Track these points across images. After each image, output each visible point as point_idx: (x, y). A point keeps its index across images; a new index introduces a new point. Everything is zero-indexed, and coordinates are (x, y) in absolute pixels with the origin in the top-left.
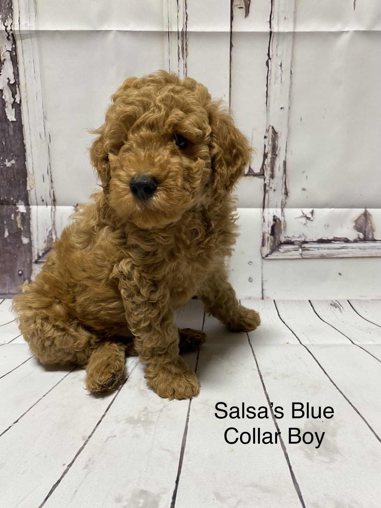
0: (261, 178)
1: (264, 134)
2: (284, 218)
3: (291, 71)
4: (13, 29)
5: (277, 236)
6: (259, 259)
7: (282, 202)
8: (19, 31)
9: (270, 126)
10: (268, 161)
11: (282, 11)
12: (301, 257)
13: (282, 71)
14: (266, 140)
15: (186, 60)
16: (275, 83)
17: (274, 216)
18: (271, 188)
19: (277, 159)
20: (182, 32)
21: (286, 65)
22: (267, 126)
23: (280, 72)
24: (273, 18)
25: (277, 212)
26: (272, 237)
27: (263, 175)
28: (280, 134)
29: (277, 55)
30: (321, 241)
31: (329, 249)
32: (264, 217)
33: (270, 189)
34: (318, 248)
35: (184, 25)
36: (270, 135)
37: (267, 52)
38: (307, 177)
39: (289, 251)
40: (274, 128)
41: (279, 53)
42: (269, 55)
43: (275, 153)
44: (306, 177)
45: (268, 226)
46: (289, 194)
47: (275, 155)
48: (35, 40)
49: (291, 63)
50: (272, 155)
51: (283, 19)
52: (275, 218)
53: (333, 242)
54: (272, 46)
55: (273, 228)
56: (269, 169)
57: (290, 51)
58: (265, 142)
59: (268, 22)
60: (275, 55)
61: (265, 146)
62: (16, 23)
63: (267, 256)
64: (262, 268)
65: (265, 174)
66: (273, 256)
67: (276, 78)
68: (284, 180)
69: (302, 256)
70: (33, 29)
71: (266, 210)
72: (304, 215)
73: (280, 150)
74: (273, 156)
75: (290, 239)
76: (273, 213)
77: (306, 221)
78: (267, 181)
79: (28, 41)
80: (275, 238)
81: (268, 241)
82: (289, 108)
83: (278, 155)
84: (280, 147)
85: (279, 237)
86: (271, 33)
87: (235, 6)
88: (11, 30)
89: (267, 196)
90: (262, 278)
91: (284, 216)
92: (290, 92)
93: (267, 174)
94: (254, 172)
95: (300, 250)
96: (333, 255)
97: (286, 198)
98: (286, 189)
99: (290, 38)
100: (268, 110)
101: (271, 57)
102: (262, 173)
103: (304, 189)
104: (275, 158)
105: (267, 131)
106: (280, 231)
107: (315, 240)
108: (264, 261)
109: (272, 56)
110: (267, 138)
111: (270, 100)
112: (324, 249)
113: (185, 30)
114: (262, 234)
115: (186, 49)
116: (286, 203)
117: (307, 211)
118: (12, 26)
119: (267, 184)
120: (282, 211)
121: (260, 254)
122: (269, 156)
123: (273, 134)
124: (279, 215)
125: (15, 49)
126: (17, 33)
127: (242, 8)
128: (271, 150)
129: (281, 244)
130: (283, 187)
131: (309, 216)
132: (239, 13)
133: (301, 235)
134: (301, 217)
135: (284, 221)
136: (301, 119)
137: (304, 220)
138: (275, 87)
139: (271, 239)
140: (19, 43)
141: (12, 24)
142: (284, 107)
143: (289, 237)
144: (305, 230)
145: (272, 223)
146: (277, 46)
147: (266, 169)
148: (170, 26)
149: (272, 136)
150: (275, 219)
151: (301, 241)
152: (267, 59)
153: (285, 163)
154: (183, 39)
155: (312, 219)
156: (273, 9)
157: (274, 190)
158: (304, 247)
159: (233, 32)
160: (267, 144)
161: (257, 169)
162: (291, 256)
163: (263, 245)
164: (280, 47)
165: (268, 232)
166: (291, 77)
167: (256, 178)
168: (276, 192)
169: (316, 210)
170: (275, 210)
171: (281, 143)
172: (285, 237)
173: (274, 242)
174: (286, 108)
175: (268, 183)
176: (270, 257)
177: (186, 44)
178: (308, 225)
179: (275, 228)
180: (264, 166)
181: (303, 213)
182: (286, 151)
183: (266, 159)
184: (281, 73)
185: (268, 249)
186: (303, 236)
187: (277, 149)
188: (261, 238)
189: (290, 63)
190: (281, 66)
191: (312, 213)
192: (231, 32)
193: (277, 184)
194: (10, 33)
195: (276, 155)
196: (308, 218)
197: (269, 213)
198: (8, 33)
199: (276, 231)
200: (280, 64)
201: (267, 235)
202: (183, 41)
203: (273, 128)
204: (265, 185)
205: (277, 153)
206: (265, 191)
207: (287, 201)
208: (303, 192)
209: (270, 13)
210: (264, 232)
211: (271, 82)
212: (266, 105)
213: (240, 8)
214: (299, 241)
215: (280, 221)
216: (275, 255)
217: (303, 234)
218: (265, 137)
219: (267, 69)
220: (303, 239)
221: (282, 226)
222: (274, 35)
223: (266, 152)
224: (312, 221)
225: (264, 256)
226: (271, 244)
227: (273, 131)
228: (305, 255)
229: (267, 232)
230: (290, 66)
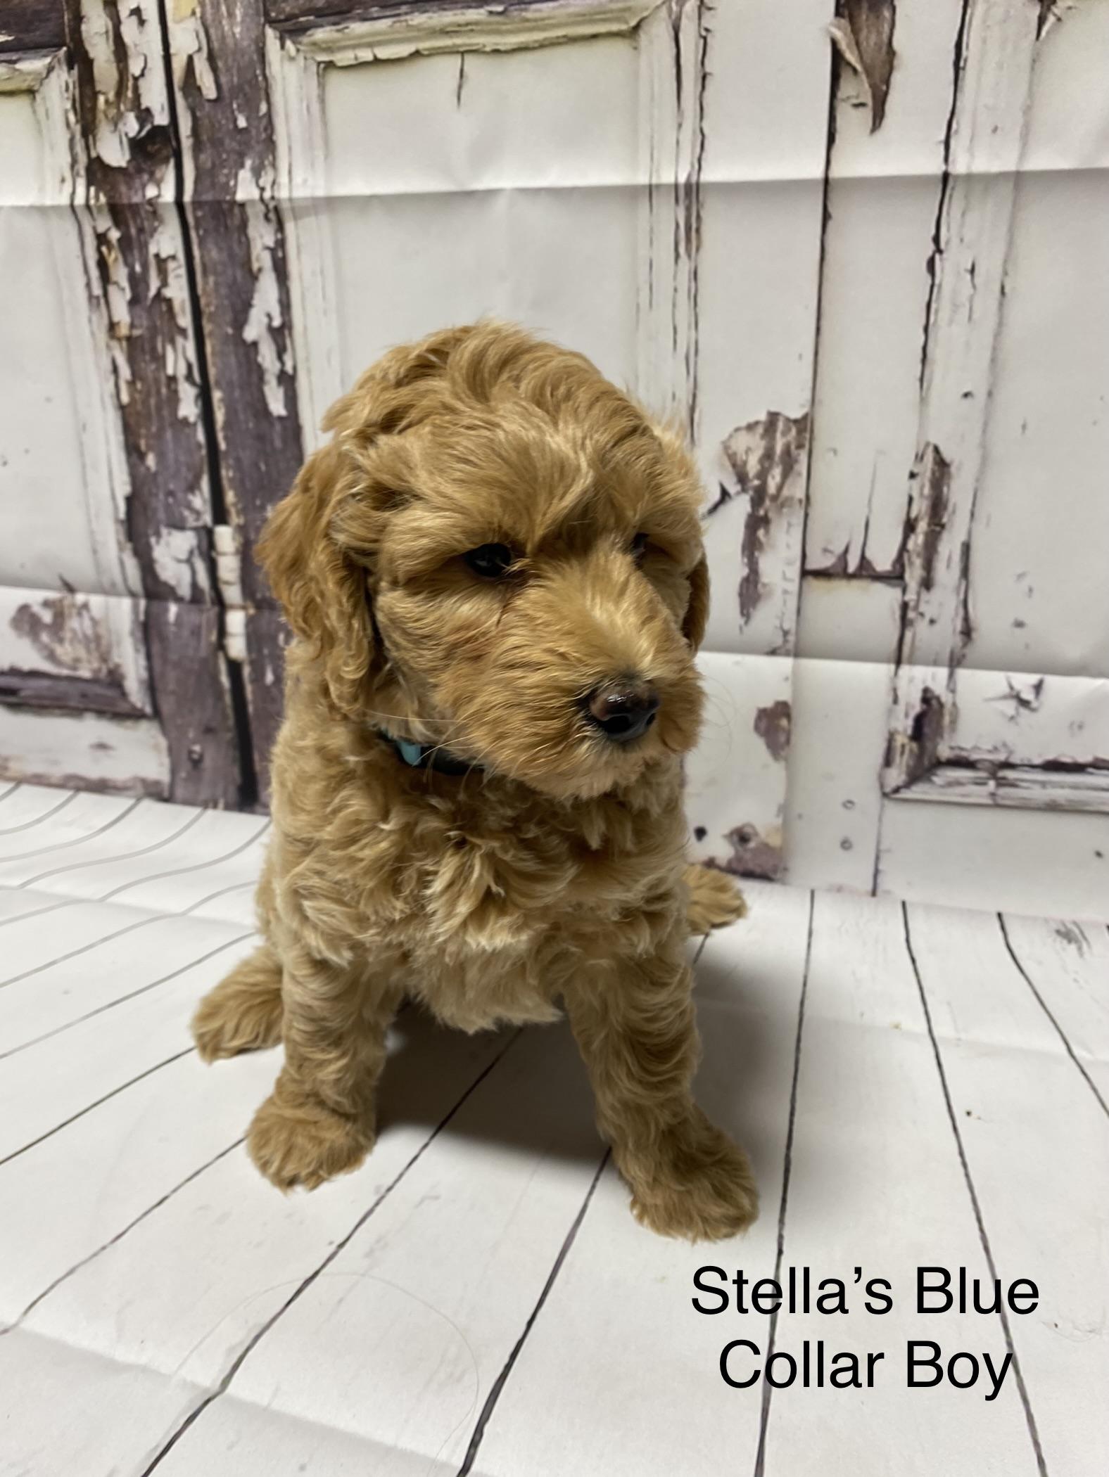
0: (894, 586)
1: (909, 465)
2: (954, 698)
3: (1003, 288)
4: (276, 195)
5: (929, 745)
6: (875, 795)
7: (952, 653)
8: (290, 199)
9: (927, 444)
10: (916, 541)
11: (986, 106)
12: (989, 801)
13: (974, 287)
14: (915, 483)
15: (696, 260)
16: (951, 322)
17: (926, 691)
18: (922, 615)
19: (945, 536)
20: (688, 186)
21: (990, 269)
22: (918, 444)
23: (967, 290)
24: (957, 132)
25: (936, 678)
26: (914, 745)
27: (901, 577)
28: (959, 469)
29: (962, 240)
30: (1054, 766)
31: (1075, 787)
32: (895, 690)
33: (919, 617)
34: (1044, 784)
35: (692, 166)
36: (925, 472)
37: (933, 231)
38: (1031, 590)
39: (958, 783)
40: (942, 449)
41: (969, 235)
42: (936, 239)
43: (941, 518)
44: (1027, 590)
45: (907, 715)
46: (974, 635)
47: (937, 525)
48: (324, 219)
49: (1005, 262)
50: (929, 525)
51: (989, 131)
52: (929, 695)
53: (1091, 770)
54: (948, 214)
55: (919, 721)
56: (918, 562)
57: (1004, 229)
58: (911, 488)
59: (940, 142)
60: (955, 241)
61: (911, 499)
62: (283, 179)
63: (897, 790)
64: (880, 820)
65: (907, 576)
66: (916, 792)
67: (955, 307)
68: (962, 596)
69: (994, 800)
70: (320, 193)
71: (905, 670)
72: (1014, 693)
73: (954, 512)
74: (933, 527)
75: (964, 754)
76: (924, 682)
77: (1017, 709)
78: (911, 596)
79: (309, 222)
80: (922, 749)
81: (902, 753)
82: (990, 394)
83: (948, 527)
84: (955, 505)
85: (935, 747)
86: (946, 177)
87: (843, 100)
88: (273, 198)
89: (908, 635)
90: (878, 843)
91: (953, 691)
92: (994, 349)
93: (913, 575)
94: (874, 570)
95: (992, 784)
96: (1086, 803)
97: (965, 645)
98: (966, 619)
99: (1007, 189)
100: (923, 400)
101: (943, 246)
102: (897, 573)
103: (1019, 624)
104: (939, 533)
105: (920, 458)
106: (939, 732)
107: (1037, 761)
108: (886, 802)
109: (947, 243)
110: (918, 479)
111: (932, 372)
112: (1062, 787)
113: (694, 179)
114: (886, 735)
115: (698, 230)
116: (964, 656)
117: (1022, 682)
118: (276, 187)
119: (912, 604)
120: (951, 675)
121: (877, 785)
122: (922, 526)
123: (936, 468)
124: (939, 688)
125: (281, 243)
126: (285, 206)
127: (862, 105)
128: (929, 511)
129: (939, 764)
130: (957, 614)
131: (1028, 695)
132: (853, 121)
133: (999, 745)
134: (1005, 697)
135: (954, 705)
136: (1024, 427)
137: (1010, 707)
138: (948, 333)
139: (911, 751)
140: (290, 227)
141: (274, 183)
142: (975, 392)
143: (962, 749)
144: (1010, 734)
145: (917, 708)
146: (963, 214)
147: (911, 563)
148: (654, 170)
149: (933, 473)
150: (928, 697)
151: (997, 762)
152: (930, 253)
153: (966, 548)
154: (690, 202)
155: (1034, 704)
156: (958, 104)
157: (932, 622)
158: (1004, 778)
159: (830, 181)
160: (915, 495)
161: (883, 562)
162: (963, 796)
163: (888, 762)
164: (973, 217)
165: (905, 730)
166: (1001, 305)
167: (879, 587)
168: (937, 627)
169: (1052, 681)
170: (930, 670)
171: (959, 493)
172: (952, 748)
173: (920, 756)
174: (981, 395)
175: (912, 600)
176: (905, 794)
177: (698, 217)
178: (1021, 720)
179: (926, 721)
180: (906, 556)
181: (1011, 688)
182: (972, 515)
183: (913, 537)
184: (971, 291)
185: (899, 775)
186: (1003, 750)
187: (945, 508)
188: (883, 745)
189: (999, 263)
190: (972, 271)
191: (1038, 688)
192: (826, 181)
193: (941, 605)
194: (272, 205)
195: (943, 526)
196: (1024, 703)
197: (911, 680)
198: (267, 206)
199: (927, 730)
200: (969, 267)
201: (900, 740)
202: (688, 209)
203: (936, 450)
204: (905, 606)
205: (945, 520)
206: (905, 622)
207: (967, 651)
208: (1018, 631)
209: (948, 116)
210: (892, 730)
211: (939, 319)
212: (918, 384)
213: (857, 106)
214: (991, 762)
215: (941, 705)
216: (918, 791)
217: (1005, 745)
218: (912, 475)
219: (930, 282)
220: (1001, 757)
221: (947, 719)
222: (955, 181)
223: (913, 515)
224: (1033, 710)
225: (888, 790)
226: (911, 763)
227: (938, 459)
228: (1003, 798)
229: (900, 729)
230: (1000, 270)
